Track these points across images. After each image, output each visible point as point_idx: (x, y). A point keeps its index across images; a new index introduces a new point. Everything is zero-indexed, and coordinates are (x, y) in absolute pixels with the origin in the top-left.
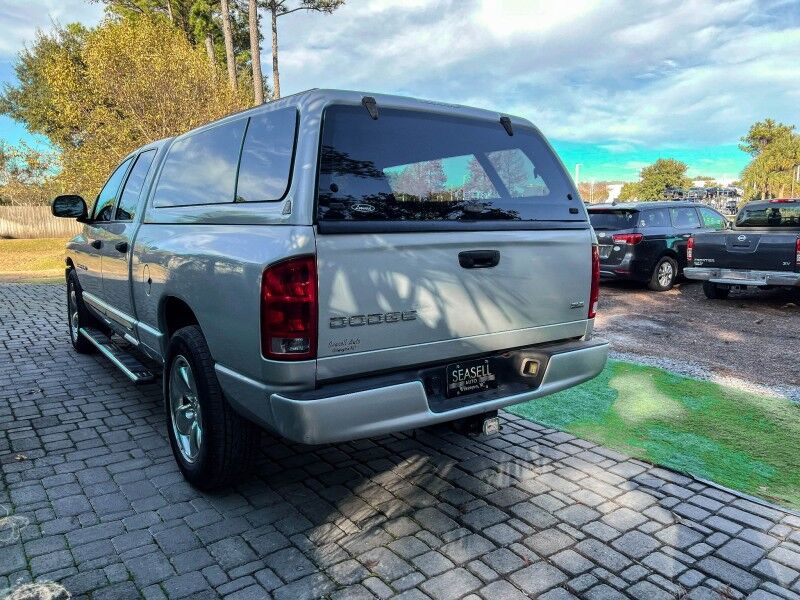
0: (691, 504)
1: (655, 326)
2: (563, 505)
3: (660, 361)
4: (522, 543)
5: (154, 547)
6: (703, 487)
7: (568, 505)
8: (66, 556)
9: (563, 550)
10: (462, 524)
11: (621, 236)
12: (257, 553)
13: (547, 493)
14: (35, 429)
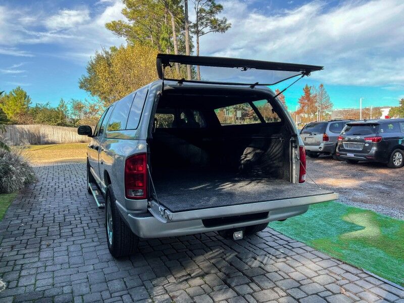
0: (355, 284)
1: (384, 188)
2: (281, 278)
3: (376, 207)
4: (252, 295)
5: (86, 280)
6: (366, 276)
7: (285, 279)
8: (51, 281)
9: (271, 300)
10: (226, 283)
11: (369, 138)
12: (127, 287)
13: (276, 272)
14: (60, 227)
